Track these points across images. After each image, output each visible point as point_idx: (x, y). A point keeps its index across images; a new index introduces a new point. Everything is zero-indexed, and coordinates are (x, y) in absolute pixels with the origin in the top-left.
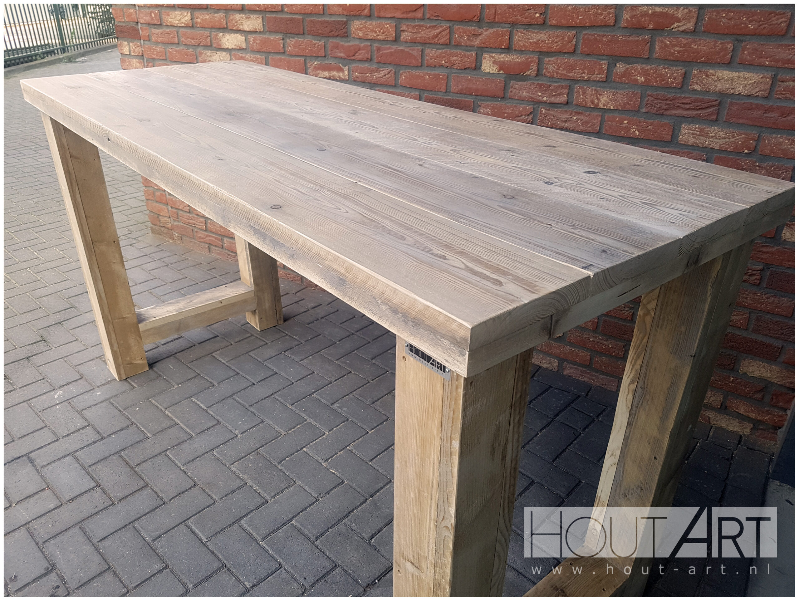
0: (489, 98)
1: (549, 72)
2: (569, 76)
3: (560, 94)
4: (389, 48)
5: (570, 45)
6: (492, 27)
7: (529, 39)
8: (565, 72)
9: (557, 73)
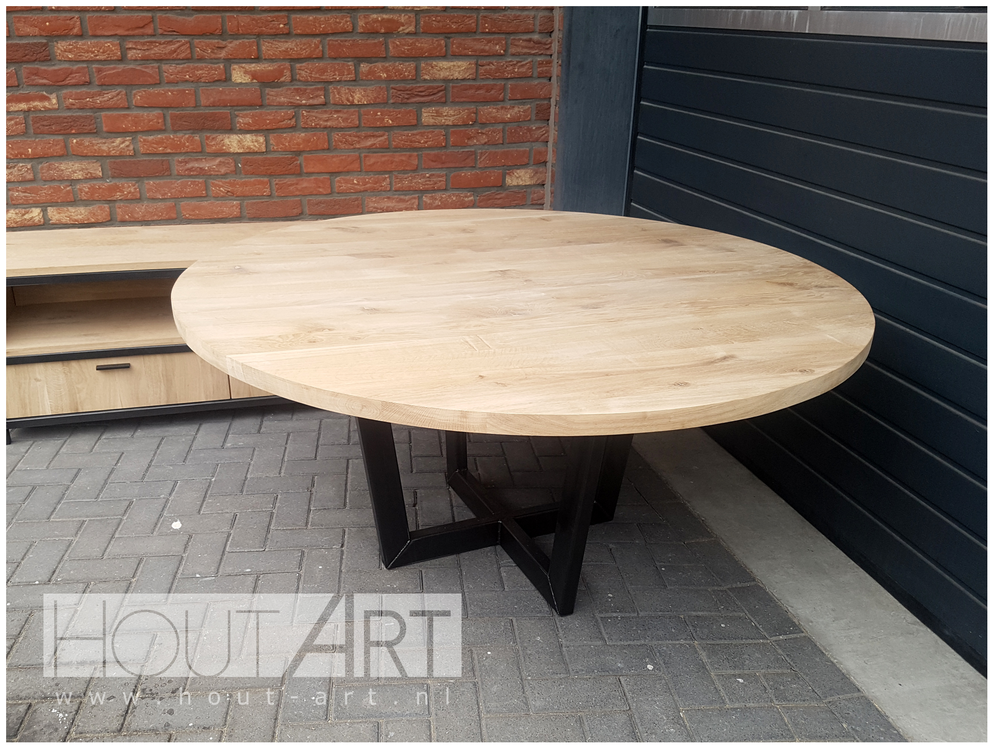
0: (247, 108)
1: (302, 77)
2: (322, 79)
3: (317, 96)
4: (114, 68)
5: (317, 51)
6: (237, 39)
7: (277, 48)
8: (317, 76)
9: (311, 77)
